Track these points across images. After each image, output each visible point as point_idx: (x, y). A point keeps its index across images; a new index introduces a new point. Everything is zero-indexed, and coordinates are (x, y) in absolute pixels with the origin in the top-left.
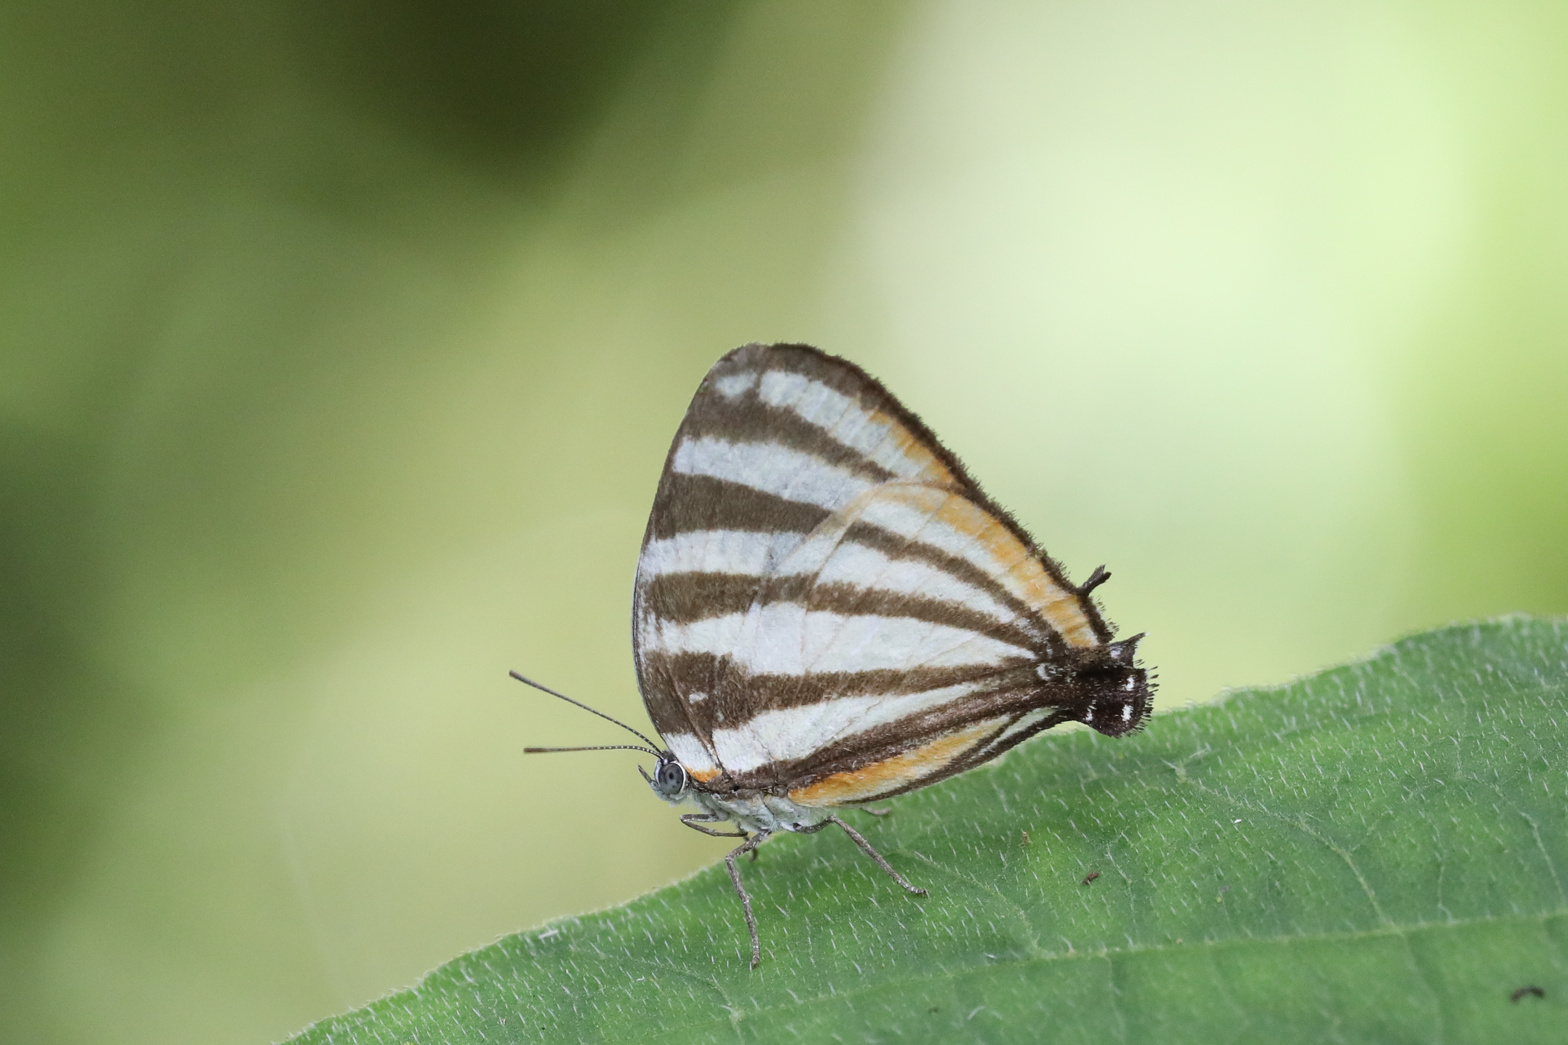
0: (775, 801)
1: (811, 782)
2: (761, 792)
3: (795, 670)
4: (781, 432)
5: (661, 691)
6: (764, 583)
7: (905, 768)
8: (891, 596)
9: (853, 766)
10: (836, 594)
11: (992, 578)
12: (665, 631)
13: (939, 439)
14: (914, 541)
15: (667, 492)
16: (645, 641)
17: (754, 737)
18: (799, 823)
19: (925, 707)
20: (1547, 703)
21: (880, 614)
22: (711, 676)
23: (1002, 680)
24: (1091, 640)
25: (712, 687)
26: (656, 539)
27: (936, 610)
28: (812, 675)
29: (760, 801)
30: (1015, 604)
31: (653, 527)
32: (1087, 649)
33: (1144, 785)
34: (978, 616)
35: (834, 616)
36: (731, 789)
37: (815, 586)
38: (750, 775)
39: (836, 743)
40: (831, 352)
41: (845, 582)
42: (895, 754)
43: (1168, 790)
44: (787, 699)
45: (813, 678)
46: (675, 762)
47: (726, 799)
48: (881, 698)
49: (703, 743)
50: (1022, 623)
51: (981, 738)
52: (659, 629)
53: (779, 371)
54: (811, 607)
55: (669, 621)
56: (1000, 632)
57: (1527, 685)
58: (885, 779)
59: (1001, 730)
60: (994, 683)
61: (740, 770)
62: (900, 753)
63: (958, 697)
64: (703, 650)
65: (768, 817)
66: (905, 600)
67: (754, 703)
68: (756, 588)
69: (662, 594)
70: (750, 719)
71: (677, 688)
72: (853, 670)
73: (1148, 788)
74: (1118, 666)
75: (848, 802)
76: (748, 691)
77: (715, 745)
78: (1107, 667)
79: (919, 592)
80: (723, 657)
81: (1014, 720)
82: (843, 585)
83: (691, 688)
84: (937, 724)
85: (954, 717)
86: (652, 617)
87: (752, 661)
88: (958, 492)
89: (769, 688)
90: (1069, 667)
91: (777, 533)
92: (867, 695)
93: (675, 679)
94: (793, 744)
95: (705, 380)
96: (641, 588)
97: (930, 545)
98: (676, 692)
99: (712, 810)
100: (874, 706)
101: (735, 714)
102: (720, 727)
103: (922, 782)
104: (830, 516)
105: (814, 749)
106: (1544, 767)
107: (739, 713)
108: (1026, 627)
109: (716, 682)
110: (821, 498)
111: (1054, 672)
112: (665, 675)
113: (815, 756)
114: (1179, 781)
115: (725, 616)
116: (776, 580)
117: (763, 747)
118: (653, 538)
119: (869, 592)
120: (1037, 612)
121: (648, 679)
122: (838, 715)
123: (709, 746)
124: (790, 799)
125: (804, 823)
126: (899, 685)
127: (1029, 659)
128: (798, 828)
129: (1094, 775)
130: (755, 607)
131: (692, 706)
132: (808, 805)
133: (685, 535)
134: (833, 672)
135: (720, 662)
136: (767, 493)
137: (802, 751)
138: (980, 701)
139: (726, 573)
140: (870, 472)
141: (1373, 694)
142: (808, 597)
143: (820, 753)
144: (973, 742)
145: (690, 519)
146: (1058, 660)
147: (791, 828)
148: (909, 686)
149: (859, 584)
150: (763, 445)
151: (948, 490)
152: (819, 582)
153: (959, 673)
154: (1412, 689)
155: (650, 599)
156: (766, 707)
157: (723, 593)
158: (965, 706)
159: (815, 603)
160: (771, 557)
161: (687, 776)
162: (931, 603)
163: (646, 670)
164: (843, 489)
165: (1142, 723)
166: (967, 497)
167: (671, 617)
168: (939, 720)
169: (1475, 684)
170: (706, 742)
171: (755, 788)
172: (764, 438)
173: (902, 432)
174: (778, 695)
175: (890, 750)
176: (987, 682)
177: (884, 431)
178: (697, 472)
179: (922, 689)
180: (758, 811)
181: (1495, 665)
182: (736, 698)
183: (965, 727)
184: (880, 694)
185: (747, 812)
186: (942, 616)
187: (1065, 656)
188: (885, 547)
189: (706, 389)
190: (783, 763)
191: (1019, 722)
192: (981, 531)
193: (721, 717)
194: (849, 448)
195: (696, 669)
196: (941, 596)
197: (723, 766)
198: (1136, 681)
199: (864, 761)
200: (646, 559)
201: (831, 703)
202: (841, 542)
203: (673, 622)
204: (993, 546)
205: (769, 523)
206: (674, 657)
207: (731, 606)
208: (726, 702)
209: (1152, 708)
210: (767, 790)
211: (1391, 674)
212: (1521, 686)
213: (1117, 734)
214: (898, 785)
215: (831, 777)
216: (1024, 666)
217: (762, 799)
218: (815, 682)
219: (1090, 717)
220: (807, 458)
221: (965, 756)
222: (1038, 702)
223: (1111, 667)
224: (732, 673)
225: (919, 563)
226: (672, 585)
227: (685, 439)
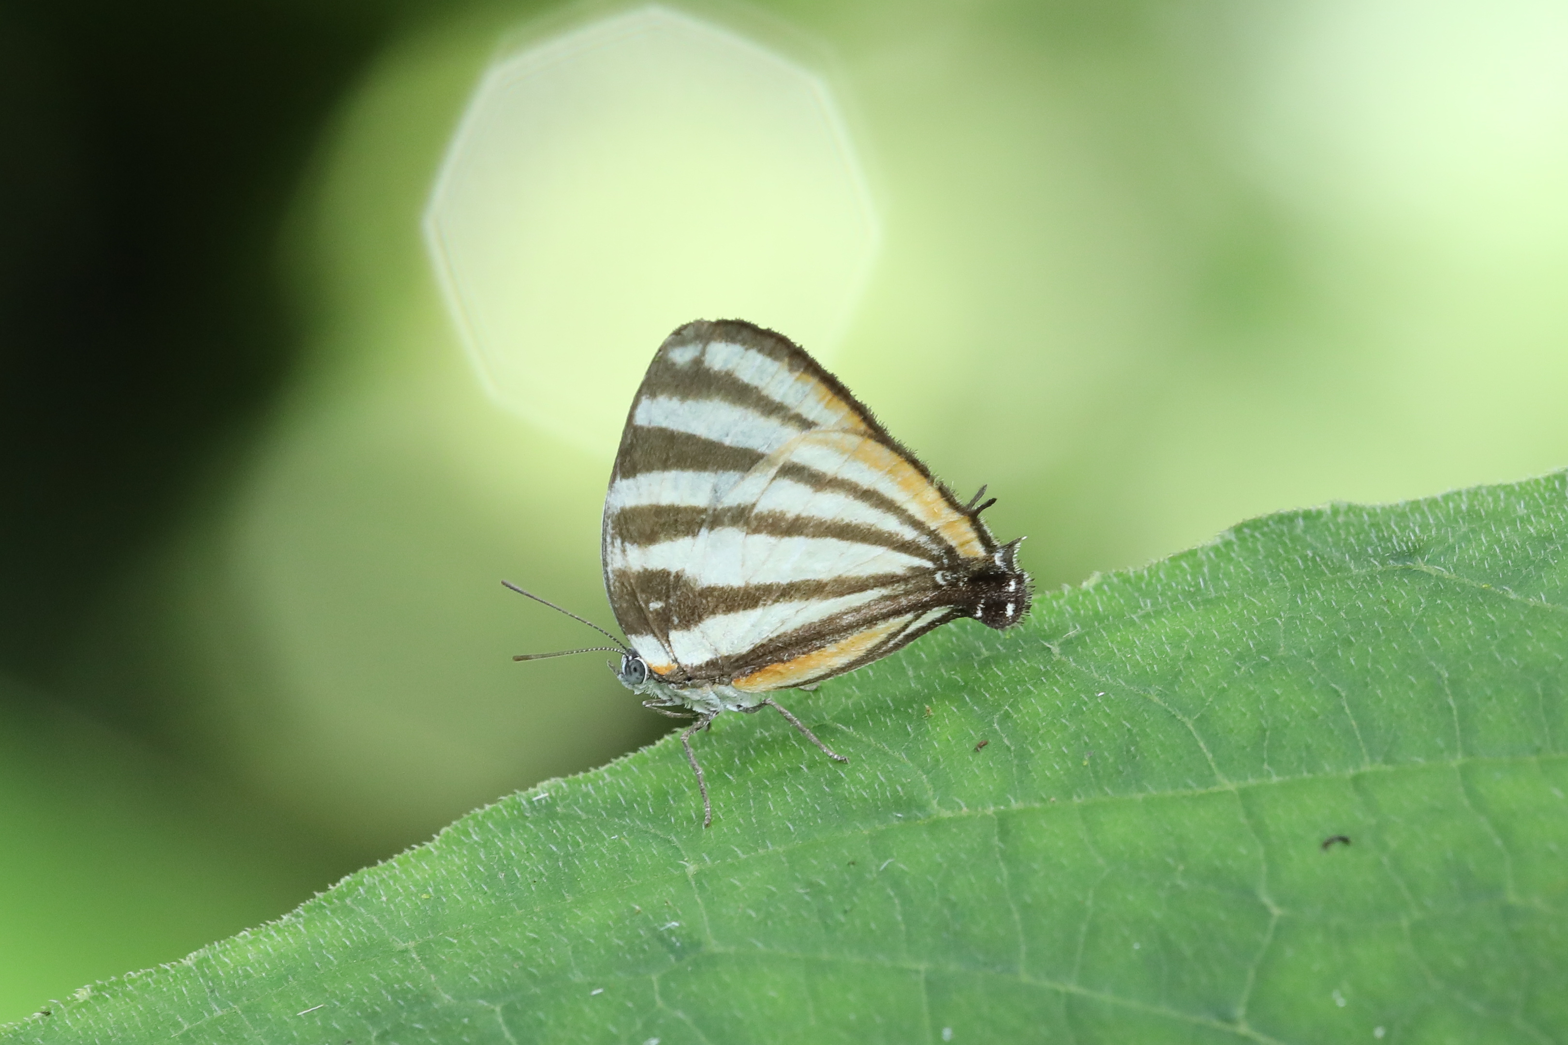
0: (722, 688)
1: (751, 672)
2: (710, 682)
3: (737, 582)
4: (723, 391)
5: (627, 601)
6: (711, 512)
7: (828, 659)
8: (815, 522)
9: (785, 659)
10: (770, 520)
11: (898, 504)
12: (628, 552)
13: (852, 393)
14: (835, 476)
15: (629, 441)
16: (612, 560)
17: (703, 637)
18: (742, 705)
19: (843, 609)
20: (1355, 585)
21: (807, 536)
22: (668, 589)
23: (907, 585)
24: (980, 551)
25: (668, 597)
26: (621, 480)
27: (853, 531)
28: (751, 586)
29: (709, 689)
30: (917, 525)
31: (618, 468)
32: (977, 559)
33: (1025, 662)
34: (886, 535)
35: (768, 538)
36: (685, 680)
37: (753, 514)
38: (700, 668)
39: (771, 640)
40: (763, 326)
41: (778, 510)
42: (820, 648)
43: (1045, 667)
44: (730, 606)
45: (751, 588)
46: (638, 658)
47: (681, 688)
48: (807, 603)
49: (661, 643)
50: (923, 539)
51: (889, 632)
52: (624, 551)
53: (720, 342)
54: (750, 531)
55: (632, 544)
56: (905, 547)
57: (1340, 569)
58: (812, 668)
59: (906, 626)
60: (900, 588)
61: (692, 664)
62: (824, 647)
63: (871, 599)
64: (660, 568)
65: (715, 700)
66: (827, 524)
67: (703, 609)
68: (704, 517)
69: (626, 523)
70: (700, 622)
71: (639, 598)
72: (784, 581)
73: (1028, 665)
74: (1002, 572)
75: (781, 687)
76: (698, 599)
77: (672, 643)
78: (992, 573)
79: (838, 518)
80: (677, 573)
81: (917, 617)
82: (776, 513)
83: (651, 599)
84: (853, 623)
85: (868, 616)
86: (618, 542)
87: (702, 575)
88: (870, 437)
89: (716, 597)
90: (961, 574)
91: (720, 472)
92: (796, 600)
93: (638, 591)
94: (736, 642)
95: (660, 350)
96: (608, 518)
97: (848, 480)
98: (638, 602)
99: (670, 696)
100: (802, 609)
101: (687, 618)
102: (675, 629)
103: (843, 669)
104: (765, 458)
105: (753, 646)
106: (1350, 643)
107: (692, 618)
108: (926, 543)
109: (672, 593)
110: (756, 444)
111: (949, 578)
112: (629, 588)
113: (753, 651)
114: (1054, 658)
115: (678, 539)
116: (721, 509)
117: (711, 645)
118: (618, 478)
119: (798, 518)
120: (935, 530)
121: (616, 592)
122: (772, 617)
123: (666, 645)
124: (734, 687)
125: (746, 704)
126: (822, 591)
127: (929, 568)
128: (741, 709)
129: (985, 653)
130: (704, 531)
131: (651, 612)
132: (748, 691)
133: (645, 475)
134: (768, 583)
135: (674, 577)
136: (711, 440)
137: (743, 647)
138: (888, 603)
139: (678, 505)
140: (796, 422)
141: (1215, 578)
142: (747, 523)
143: (758, 648)
144: (883, 636)
145: (649, 462)
146: (952, 568)
147: (735, 709)
148: (830, 593)
149: (789, 512)
150: (708, 402)
151: (862, 435)
152: (756, 511)
153: (871, 581)
154: (1246, 573)
155: (616, 527)
156: (713, 613)
157: (676, 521)
158: (877, 607)
159: (753, 527)
160: (716, 492)
161: (648, 670)
162: (848, 526)
163: (614, 583)
164: (775, 436)
165: (1023, 618)
166: (878, 441)
167: (634, 541)
168: (855, 620)
169: (1297, 568)
170: (663, 642)
171: (705, 679)
172: (709, 396)
173: (823, 389)
174: (723, 602)
175: (815, 645)
176: (894, 587)
177: (808, 388)
178: (654, 424)
179: (842, 594)
180: (707, 697)
181: (1314, 549)
182: (688, 605)
183: (876, 624)
184: (807, 599)
185: (698, 698)
186: (857, 536)
187: (959, 565)
188: (811, 482)
189: (660, 357)
190: (728, 658)
191: (921, 619)
192: (889, 468)
193: (676, 620)
194: (779, 403)
195: (654, 583)
196: (856, 520)
197: (679, 660)
198: (1017, 584)
199: (794, 654)
200: (613, 495)
201: (767, 607)
202: (774, 478)
203: (636, 545)
204: (899, 479)
205: (714, 465)
206: (636, 574)
207: (683, 532)
208: (680, 608)
209: (1031, 605)
210: (715, 680)
211: (1231, 560)
212: (1334, 570)
213: (1002, 627)
214: (822, 673)
215: (767, 668)
216: (924, 574)
217: (711, 687)
218: (753, 591)
219: (979, 614)
220: (744, 411)
221: (878, 647)
222: (938, 602)
223: (996, 573)
224: (685, 585)
225: (838, 494)
226: (634, 515)
227: (643, 398)
